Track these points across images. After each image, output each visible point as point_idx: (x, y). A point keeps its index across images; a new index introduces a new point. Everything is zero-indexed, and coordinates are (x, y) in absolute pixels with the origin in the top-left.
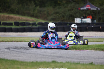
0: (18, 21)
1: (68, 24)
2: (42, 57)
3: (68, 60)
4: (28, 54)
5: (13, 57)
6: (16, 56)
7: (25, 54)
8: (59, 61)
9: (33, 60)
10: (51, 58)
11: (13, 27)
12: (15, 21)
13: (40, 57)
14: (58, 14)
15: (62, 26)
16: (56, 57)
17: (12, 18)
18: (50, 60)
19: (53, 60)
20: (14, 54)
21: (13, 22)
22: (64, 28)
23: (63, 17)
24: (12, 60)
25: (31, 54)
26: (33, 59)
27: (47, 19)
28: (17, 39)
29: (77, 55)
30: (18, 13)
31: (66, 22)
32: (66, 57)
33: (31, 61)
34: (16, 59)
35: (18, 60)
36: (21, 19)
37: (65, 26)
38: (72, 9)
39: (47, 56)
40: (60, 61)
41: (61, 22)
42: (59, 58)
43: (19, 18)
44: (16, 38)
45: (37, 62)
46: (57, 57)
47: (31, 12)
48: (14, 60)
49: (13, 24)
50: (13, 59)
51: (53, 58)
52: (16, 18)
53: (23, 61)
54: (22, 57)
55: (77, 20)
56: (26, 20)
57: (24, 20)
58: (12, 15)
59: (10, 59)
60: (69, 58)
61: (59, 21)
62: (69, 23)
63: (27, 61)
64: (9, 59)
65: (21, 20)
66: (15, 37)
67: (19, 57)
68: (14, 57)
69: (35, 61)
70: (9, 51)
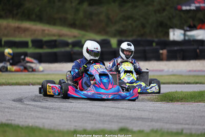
0: (40, 38)
1: (154, 44)
2: (96, 120)
3: (157, 126)
4: (64, 111)
5: (30, 120)
6: (38, 118)
7: (57, 114)
8: (135, 129)
9: (76, 126)
10: (118, 122)
11: (30, 50)
12: (34, 37)
13: (92, 120)
14: (130, 21)
15: (141, 48)
16: (127, 119)
17: (26, 30)
18: (115, 126)
19: (121, 125)
20: (32, 113)
21: (29, 39)
22: (144, 51)
23: (143, 26)
24: (27, 127)
25: (70, 112)
26: (76, 124)
27: (106, 33)
28: (39, 79)
30: (40, 19)
31: (149, 38)
32: (152, 120)
33: (72, 129)
34: (37, 124)
35: (41, 126)
36: (46, 32)
37: (147, 48)
38: (164, 10)
39: (108, 118)
40: (138, 129)
41: (139, 39)
42: (136, 122)
43: (44, 31)
45: (85, 130)
46: (132, 119)
47: (70, 17)
48: (32, 126)
49: (30, 44)
50: (31, 125)
51: (121, 122)
52: (35, 31)
53: (52, 128)
54: (51, 119)
55: (174, 34)
56: (60, 36)
57: (54, 35)
58: (26, 24)
59: (23, 123)
60: (157, 121)
61: (134, 38)
62: (156, 40)
63: (61, 128)
64: (21, 125)
65: (48, 35)
67: (44, 121)
68: (33, 120)
69: (81, 129)
70: (21, 106)
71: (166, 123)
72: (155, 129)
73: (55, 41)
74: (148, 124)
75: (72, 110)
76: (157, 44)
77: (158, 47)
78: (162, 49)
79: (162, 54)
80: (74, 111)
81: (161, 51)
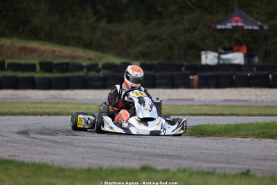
0: (49, 60)
1: (183, 69)
2: (114, 157)
3: (185, 164)
4: (77, 146)
5: (36, 156)
6: (46, 153)
7: (68, 149)
8: (159, 168)
9: (90, 164)
10: (140, 159)
11: (38, 75)
12: (42, 60)
13: (109, 157)
14: (155, 42)
15: (168, 73)
16: (150, 156)
17: (33, 51)
18: (135, 164)
19: (143, 163)
20: (40, 148)
21: (36, 62)
22: (172, 77)
23: (171, 47)
24: (34, 165)
25: (84, 147)
26: (91, 161)
27: (127, 55)
28: (47, 108)
29: (207, 149)
30: (50, 38)
31: (177, 62)
32: (179, 157)
33: (86, 168)
34: (45, 161)
35: (50, 164)
36: (57, 53)
37: (175, 73)
38: (195, 29)
39: (128, 154)
40: (163, 167)
41: (166, 62)
42: (160, 159)
43: (54, 51)
44: (44, 105)
45: (101, 169)
46: (156, 155)
47: (86, 36)
48: (39, 163)
49: (38, 68)
50: (37, 162)
51: (144, 160)
52: (44, 52)
53: (63, 166)
54: (62, 155)
55: (206, 57)
56: (73, 58)
57: (66, 57)
58: (34, 44)
59: (29, 160)
60: (185, 158)
61: (160, 61)
62: (186, 64)
63: (74, 166)
64: (26, 163)
65: (60, 57)
66: (41, 103)
67: (53, 157)
68: (40, 157)
69: (97, 167)
70: (27, 139)
71: (196, 161)
72: (183, 168)
73: (67, 64)
74: (175, 162)
75: (86, 145)
76: (187, 68)
77: (188, 72)
78: (193, 75)
79: (192, 80)
80: (88, 146)
81: (191, 77)
